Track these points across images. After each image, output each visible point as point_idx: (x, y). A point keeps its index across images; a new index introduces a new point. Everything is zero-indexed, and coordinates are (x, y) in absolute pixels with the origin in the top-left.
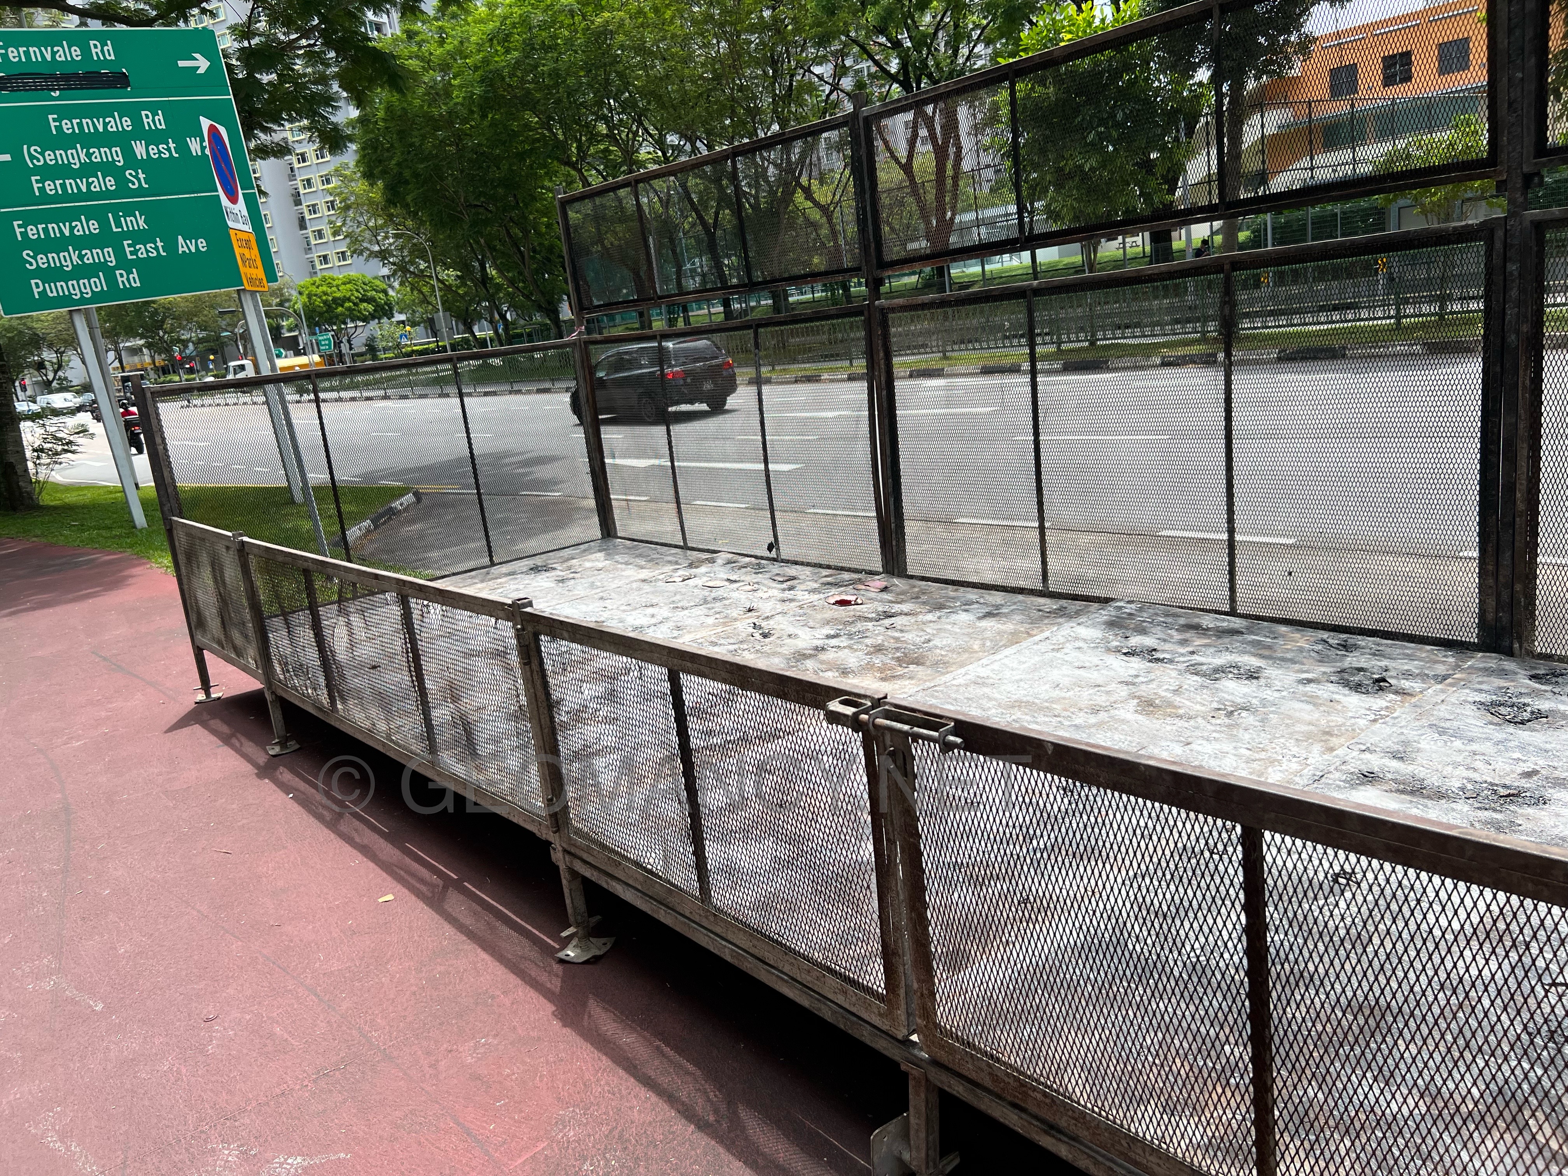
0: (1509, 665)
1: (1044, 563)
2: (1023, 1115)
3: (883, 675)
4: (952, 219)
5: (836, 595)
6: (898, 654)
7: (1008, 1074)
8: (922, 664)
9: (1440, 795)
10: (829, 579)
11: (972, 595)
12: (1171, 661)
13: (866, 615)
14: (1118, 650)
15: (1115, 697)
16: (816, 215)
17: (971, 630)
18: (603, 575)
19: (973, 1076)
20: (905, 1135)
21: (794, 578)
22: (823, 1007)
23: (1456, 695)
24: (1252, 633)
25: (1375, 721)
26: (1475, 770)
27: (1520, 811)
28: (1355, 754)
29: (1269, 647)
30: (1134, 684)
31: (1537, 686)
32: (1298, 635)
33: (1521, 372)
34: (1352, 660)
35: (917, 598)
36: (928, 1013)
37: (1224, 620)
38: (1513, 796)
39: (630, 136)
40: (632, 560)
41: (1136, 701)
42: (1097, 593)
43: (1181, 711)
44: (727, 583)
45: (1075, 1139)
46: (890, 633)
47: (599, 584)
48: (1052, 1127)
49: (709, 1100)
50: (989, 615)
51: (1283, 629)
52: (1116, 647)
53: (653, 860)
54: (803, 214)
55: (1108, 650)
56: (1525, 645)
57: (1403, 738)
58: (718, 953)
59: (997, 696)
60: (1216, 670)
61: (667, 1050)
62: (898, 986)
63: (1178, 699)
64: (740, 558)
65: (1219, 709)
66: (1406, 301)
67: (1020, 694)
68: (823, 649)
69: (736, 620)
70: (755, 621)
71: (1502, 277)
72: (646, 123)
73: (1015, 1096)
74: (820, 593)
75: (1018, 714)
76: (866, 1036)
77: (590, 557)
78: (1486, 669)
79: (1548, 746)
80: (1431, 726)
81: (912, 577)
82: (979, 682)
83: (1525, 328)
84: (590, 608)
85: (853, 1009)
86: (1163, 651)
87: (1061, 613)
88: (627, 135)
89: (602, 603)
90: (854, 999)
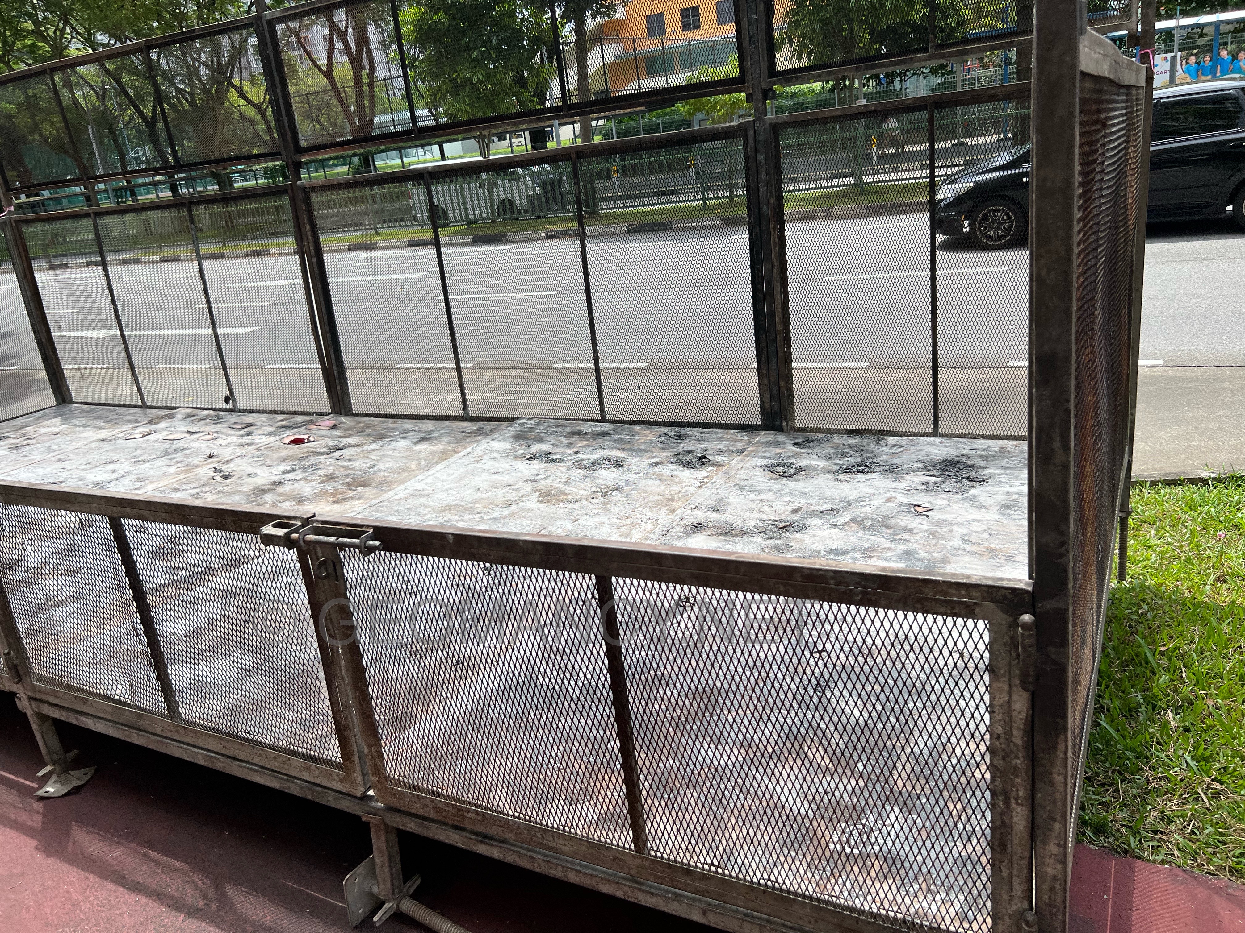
0: (781, 438)
1: (463, 394)
2: (464, 834)
3: (335, 499)
4: (372, 120)
5: (290, 435)
6: (348, 480)
7: (447, 805)
8: (369, 486)
9: (743, 533)
10: (284, 423)
11: (408, 424)
12: (562, 460)
13: (318, 450)
14: (523, 457)
15: (522, 492)
16: (251, 112)
17: (408, 454)
18: (60, 439)
19: (421, 812)
20: (372, 873)
21: (251, 425)
22: (291, 785)
23: (750, 462)
24: (617, 433)
25: (700, 487)
26: (763, 512)
27: (791, 536)
28: (689, 512)
29: (629, 443)
30: (536, 481)
31: (798, 450)
32: (648, 432)
33: (772, 233)
34: (685, 445)
35: (362, 431)
36: (379, 770)
37: (597, 426)
38: (787, 527)
39: (58, 33)
40: (90, 423)
41: (538, 493)
42: (504, 414)
43: (570, 497)
44: (187, 435)
45: (504, 841)
46: (340, 463)
47: (56, 447)
48: (486, 837)
49: (197, 888)
50: (423, 440)
51: (638, 428)
52: (522, 454)
53: (120, 691)
54: (239, 110)
55: (516, 457)
56: (790, 423)
57: (718, 496)
58: (192, 760)
59: (431, 503)
60: (593, 464)
61: (153, 854)
62: (352, 754)
63: (568, 488)
64: (199, 412)
65: (597, 492)
66: (709, 189)
67: (450, 499)
68: (280, 483)
69: (197, 466)
70: (216, 465)
71: (754, 164)
72: (72, 21)
73: (455, 821)
74: (276, 435)
75: (449, 516)
76: (330, 800)
77: (45, 423)
78: (767, 442)
79: (807, 490)
80: (735, 486)
81: (357, 415)
82: (417, 494)
83: (772, 201)
84: (48, 470)
85: (318, 781)
86: (556, 454)
87: (480, 432)
88: (55, 32)
89: (61, 465)
90: (317, 773)
